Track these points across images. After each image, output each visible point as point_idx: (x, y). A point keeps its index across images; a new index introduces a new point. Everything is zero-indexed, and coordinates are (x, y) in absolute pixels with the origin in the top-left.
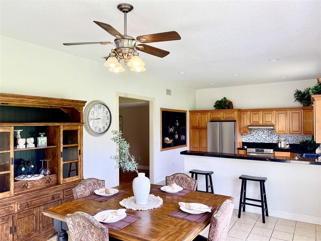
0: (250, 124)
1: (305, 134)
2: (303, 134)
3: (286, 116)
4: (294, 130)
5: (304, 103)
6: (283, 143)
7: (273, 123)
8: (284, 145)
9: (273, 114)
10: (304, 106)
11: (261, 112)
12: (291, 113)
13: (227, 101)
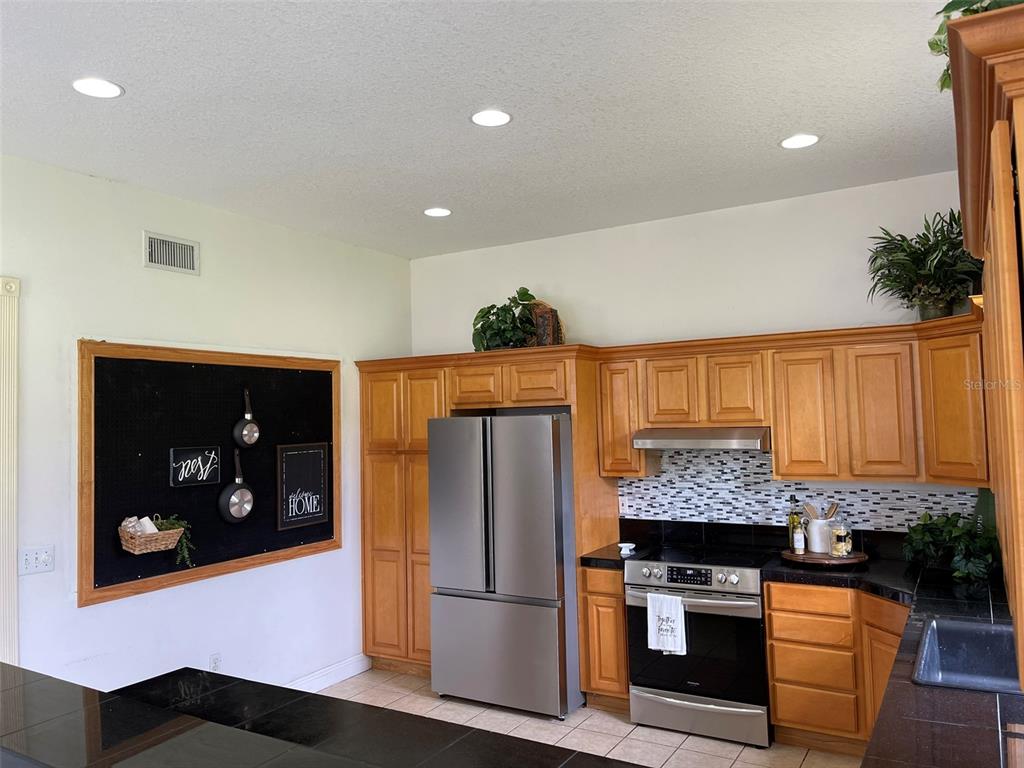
0: (649, 426)
1: (937, 477)
2: (923, 477)
3: (829, 380)
4: (875, 454)
5: (924, 298)
6: (818, 527)
7: (763, 415)
8: (822, 540)
9: (758, 366)
10: (924, 317)
11: (702, 359)
12: (852, 359)
13: (537, 305)
